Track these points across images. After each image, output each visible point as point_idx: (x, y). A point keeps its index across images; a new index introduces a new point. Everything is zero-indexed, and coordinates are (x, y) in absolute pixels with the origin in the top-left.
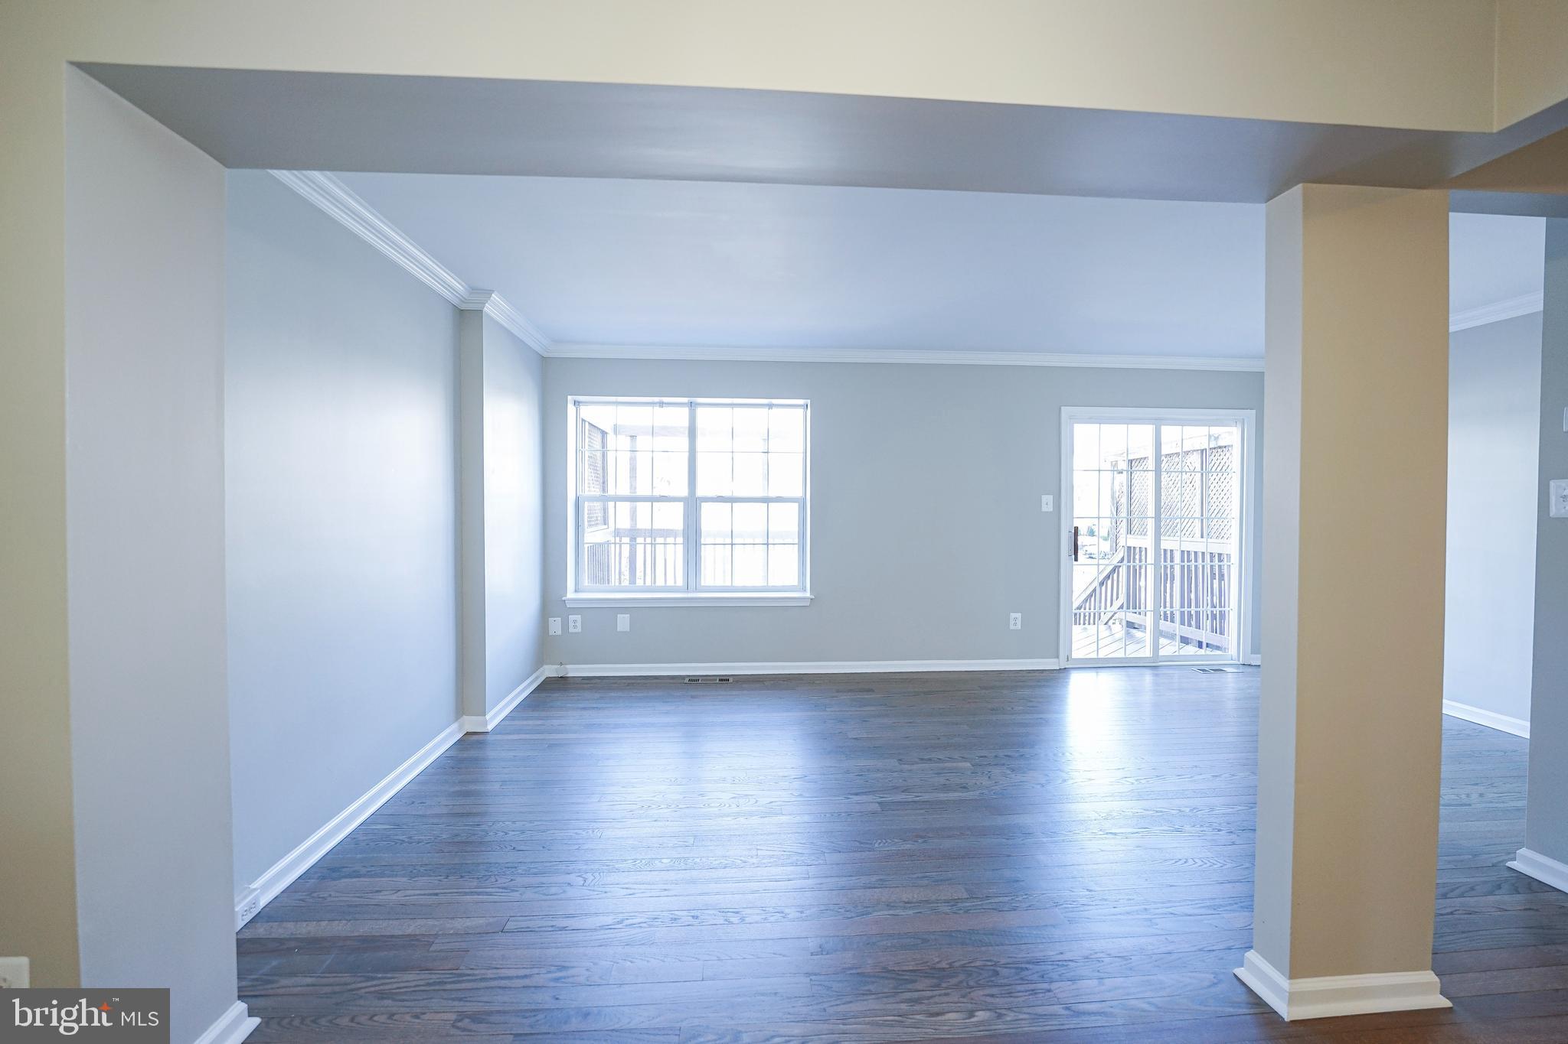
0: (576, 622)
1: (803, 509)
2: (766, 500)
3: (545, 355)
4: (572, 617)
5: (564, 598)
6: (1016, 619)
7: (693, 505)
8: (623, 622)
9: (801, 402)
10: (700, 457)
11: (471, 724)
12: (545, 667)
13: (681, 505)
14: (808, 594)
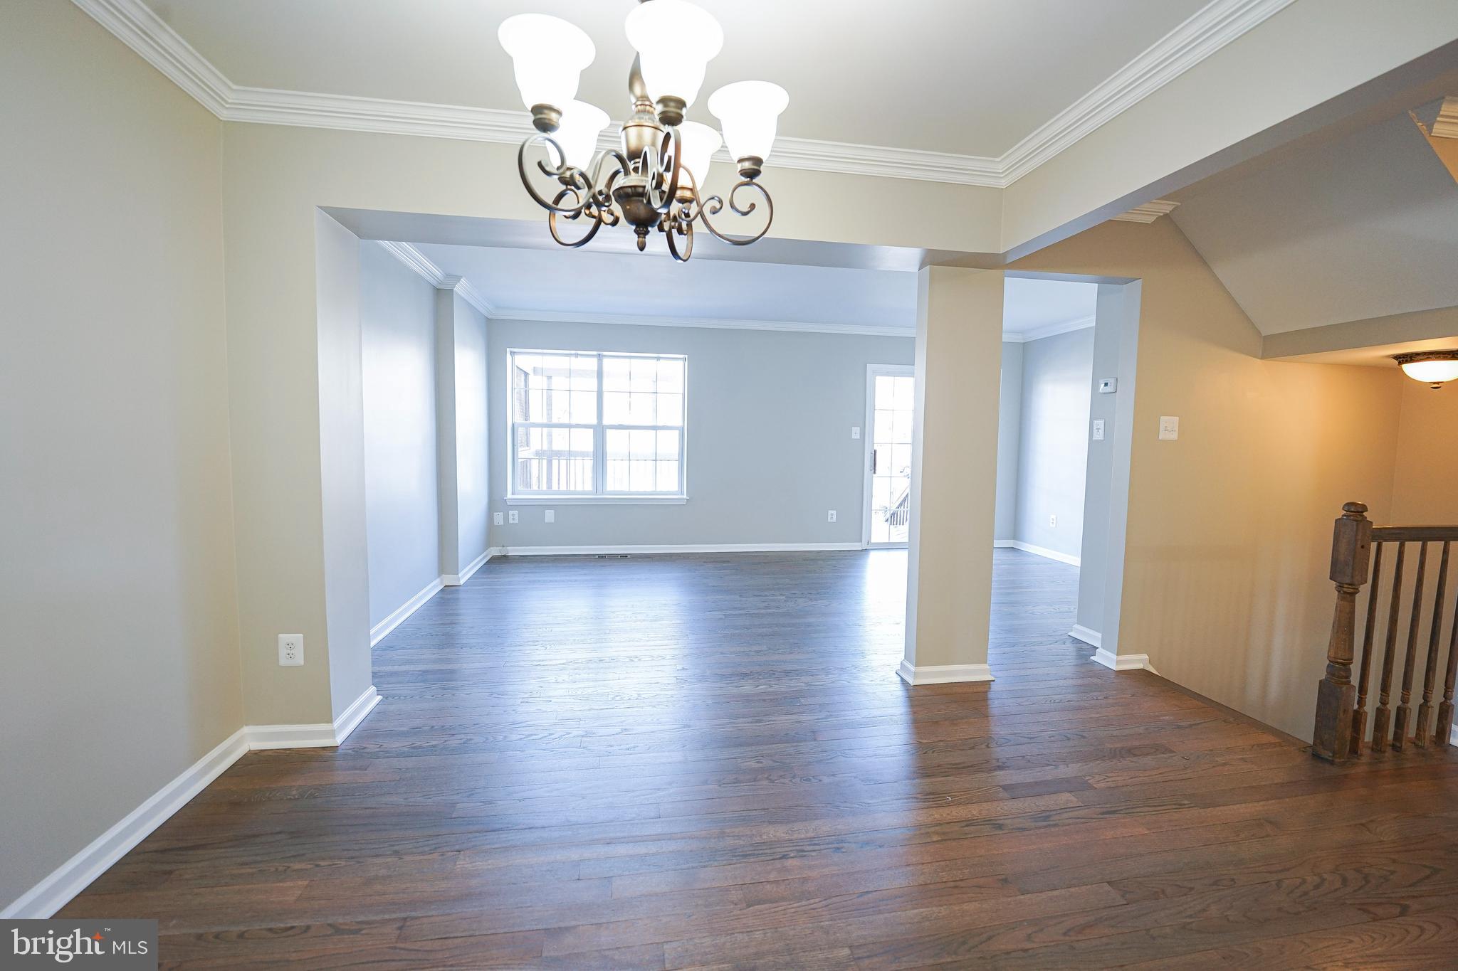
0: (514, 516)
1: (682, 436)
2: (655, 428)
3: (490, 317)
4: (511, 512)
5: (505, 498)
6: (832, 515)
7: (600, 431)
8: (550, 516)
9: (682, 356)
10: (606, 397)
11: (449, 580)
12: (492, 548)
13: (591, 431)
14: (685, 496)
